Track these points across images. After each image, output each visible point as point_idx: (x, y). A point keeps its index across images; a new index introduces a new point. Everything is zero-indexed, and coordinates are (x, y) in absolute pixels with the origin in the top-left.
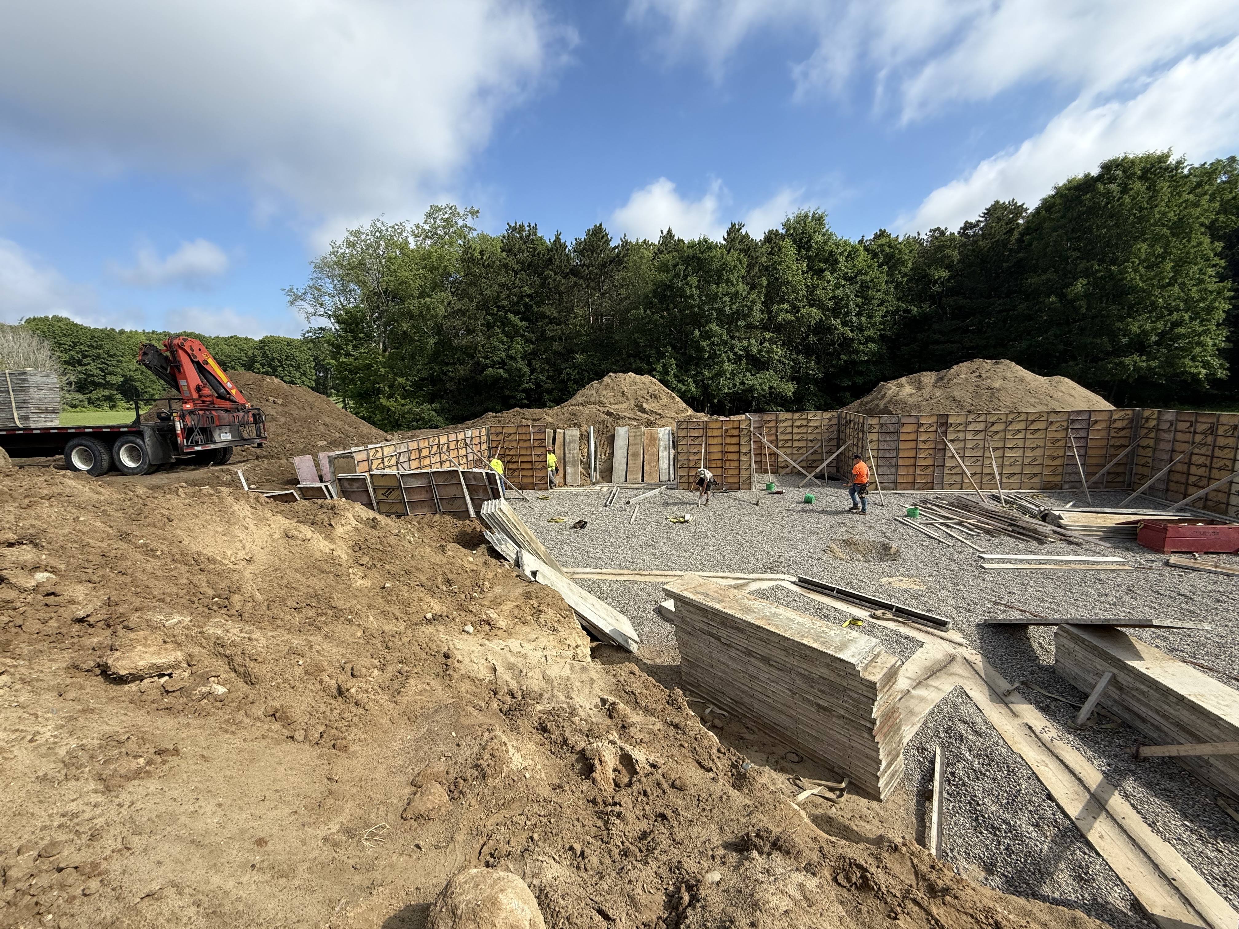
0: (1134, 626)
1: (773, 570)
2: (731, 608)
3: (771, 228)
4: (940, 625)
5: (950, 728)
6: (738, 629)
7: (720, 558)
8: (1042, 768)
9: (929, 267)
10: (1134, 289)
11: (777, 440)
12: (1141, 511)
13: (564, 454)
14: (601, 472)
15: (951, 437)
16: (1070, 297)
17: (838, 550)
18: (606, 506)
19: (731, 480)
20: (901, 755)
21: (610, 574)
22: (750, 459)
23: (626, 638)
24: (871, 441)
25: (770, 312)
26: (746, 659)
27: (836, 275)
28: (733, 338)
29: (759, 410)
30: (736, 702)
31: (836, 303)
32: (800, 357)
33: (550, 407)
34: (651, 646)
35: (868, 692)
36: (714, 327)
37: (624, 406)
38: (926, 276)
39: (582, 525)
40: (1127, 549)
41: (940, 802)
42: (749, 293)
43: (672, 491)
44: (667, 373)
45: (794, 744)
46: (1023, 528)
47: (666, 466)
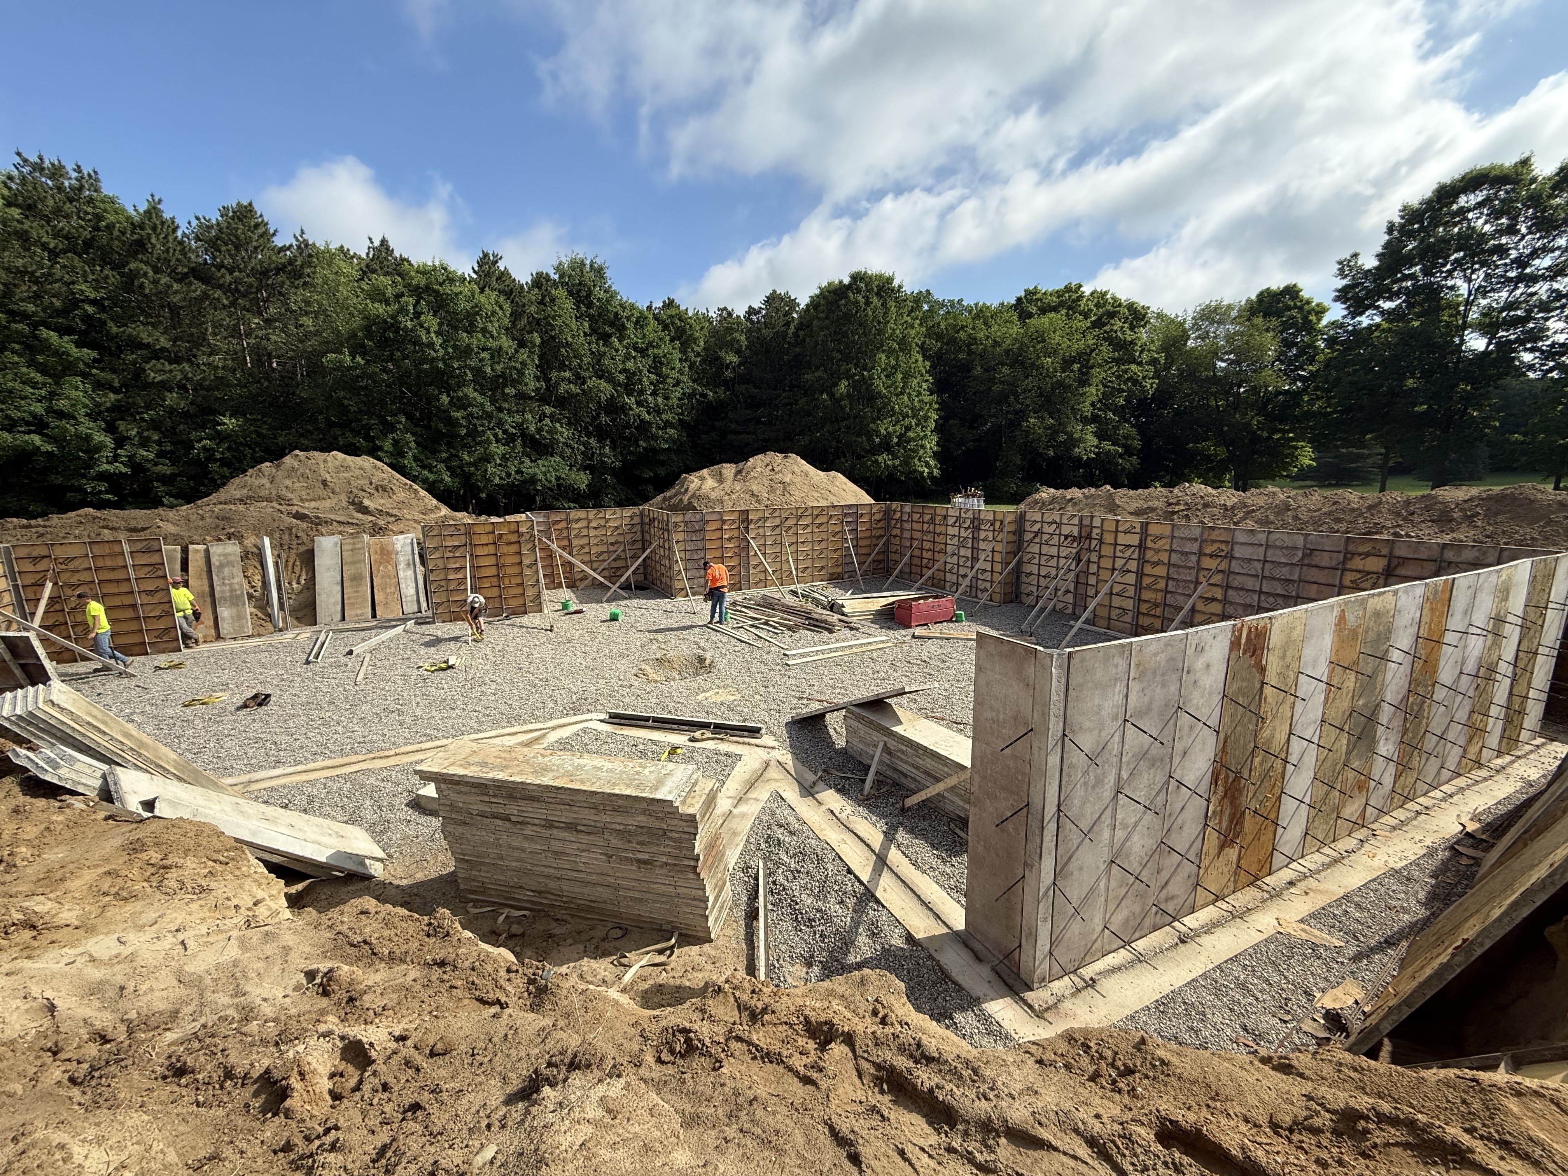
0: (896, 696)
1: (576, 710)
2: (520, 773)
3: (540, 270)
4: (754, 732)
5: (769, 837)
6: (532, 799)
7: (504, 708)
8: (843, 846)
9: (721, 348)
10: (879, 395)
11: (570, 545)
12: (896, 593)
13: (212, 586)
14: (293, 612)
15: (752, 534)
16: (838, 396)
17: (651, 671)
18: (308, 662)
19: (514, 603)
20: (728, 883)
21: (322, 769)
22: (537, 571)
23: (360, 860)
24: (677, 542)
25: (547, 380)
26: (547, 833)
27: (625, 343)
28: (500, 409)
29: (546, 507)
30: (540, 892)
31: (627, 378)
32: (592, 440)
33: (172, 507)
34: (407, 858)
35: (689, 826)
36: (470, 392)
37: (327, 504)
38: (718, 358)
39: (261, 700)
40: (889, 628)
41: (766, 916)
42: (517, 351)
43: (424, 627)
44: (402, 454)
45: (616, 917)
46: (817, 620)
47: (412, 591)
